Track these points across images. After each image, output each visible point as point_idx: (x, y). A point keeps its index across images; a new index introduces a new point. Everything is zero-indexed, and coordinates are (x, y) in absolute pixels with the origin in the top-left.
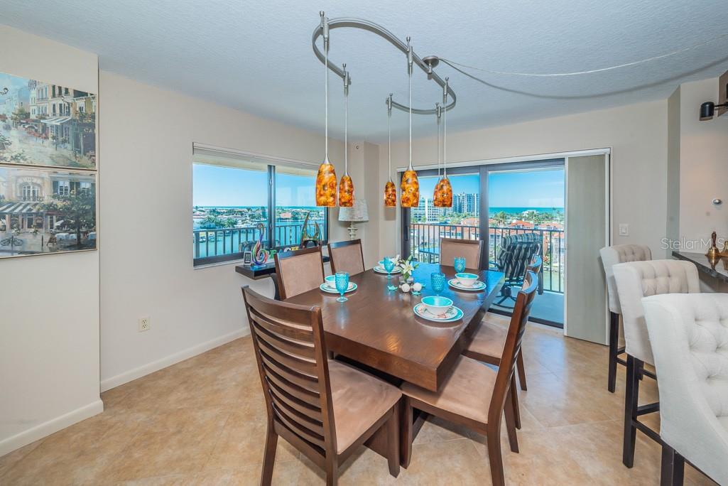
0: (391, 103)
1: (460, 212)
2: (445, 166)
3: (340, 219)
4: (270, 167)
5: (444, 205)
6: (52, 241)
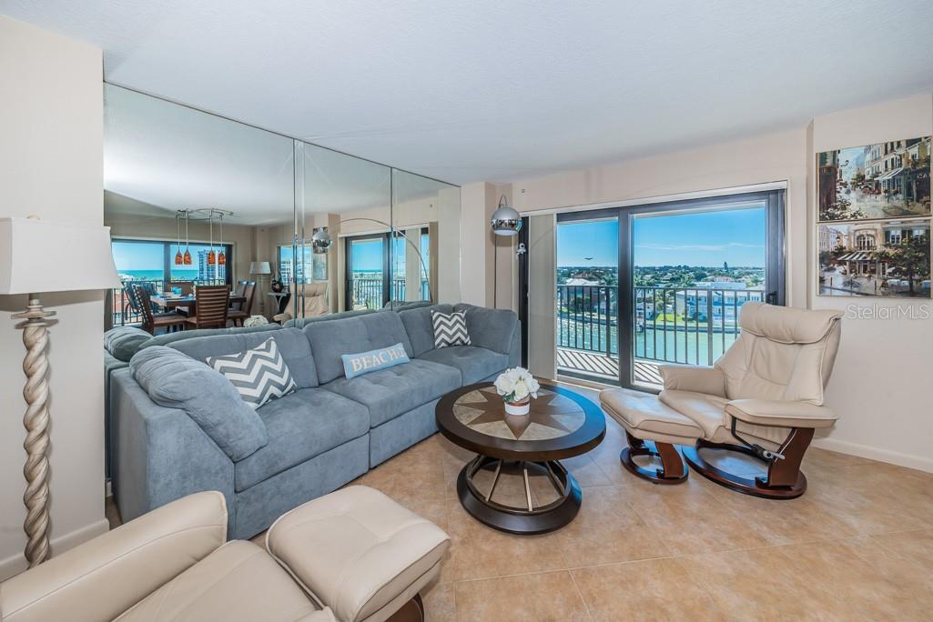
6: (884, 285)
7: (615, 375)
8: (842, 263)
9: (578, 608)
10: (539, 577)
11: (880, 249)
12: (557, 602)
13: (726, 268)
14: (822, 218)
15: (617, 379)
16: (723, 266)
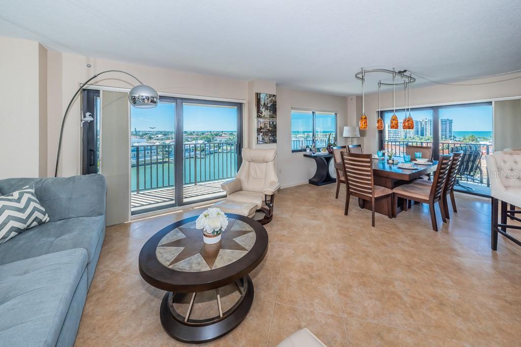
0: (380, 84)
1: (422, 135)
2: (410, 107)
3: (344, 136)
4: (313, 112)
5: (409, 128)
6: (269, 139)
7: (172, 200)
8: (261, 132)
9: (296, 311)
10: (275, 320)
11: (268, 128)
12: (290, 318)
13: (136, 131)
14: (257, 117)
15: (173, 202)
16: (134, 130)
